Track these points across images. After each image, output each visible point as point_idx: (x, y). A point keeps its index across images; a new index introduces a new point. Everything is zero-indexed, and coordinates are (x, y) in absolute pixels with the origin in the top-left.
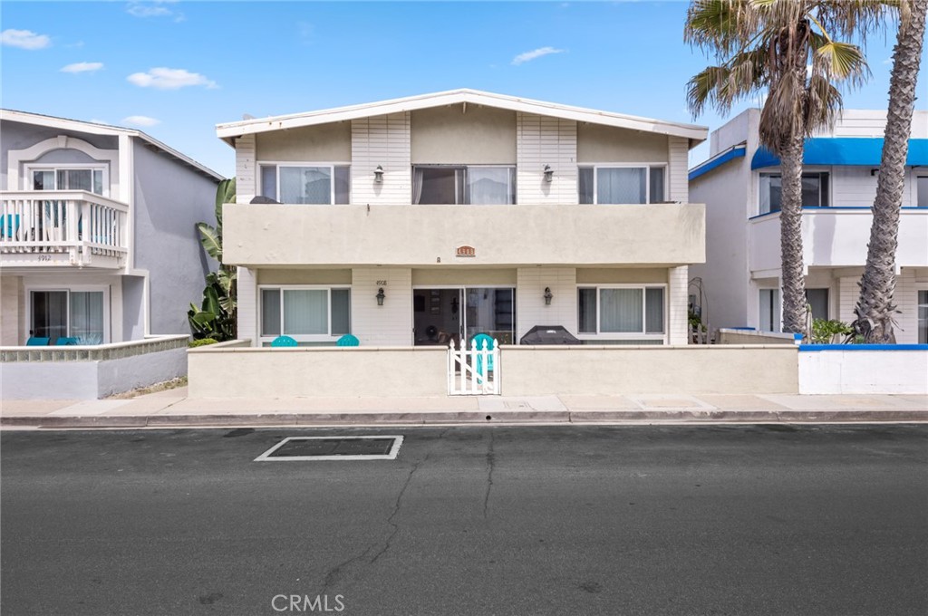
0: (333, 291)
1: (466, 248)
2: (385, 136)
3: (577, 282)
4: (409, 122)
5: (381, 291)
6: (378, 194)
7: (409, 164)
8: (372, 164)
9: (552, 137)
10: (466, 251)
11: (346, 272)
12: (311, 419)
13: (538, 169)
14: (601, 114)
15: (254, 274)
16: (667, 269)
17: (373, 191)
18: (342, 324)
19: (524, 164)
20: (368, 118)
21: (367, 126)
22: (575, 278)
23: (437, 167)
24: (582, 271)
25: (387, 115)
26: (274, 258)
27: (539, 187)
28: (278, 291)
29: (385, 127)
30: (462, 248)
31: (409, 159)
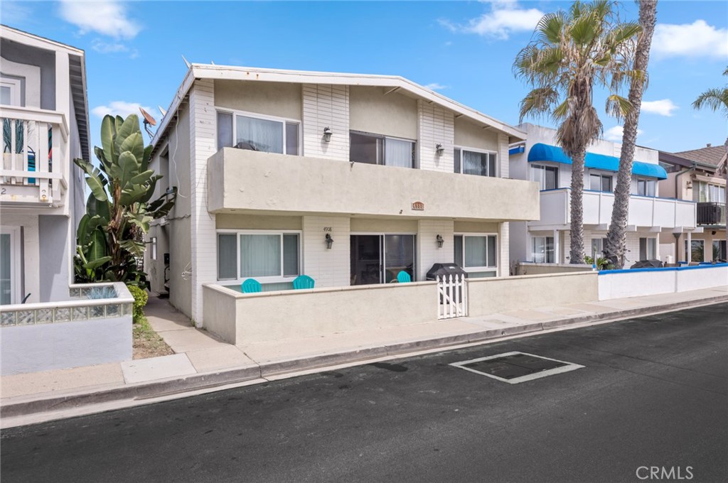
0: (285, 236)
1: (419, 203)
2: (330, 102)
3: (455, 231)
4: (348, 94)
5: (328, 236)
6: (325, 151)
7: (348, 129)
8: (319, 125)
9: (440, 124)
10: (418, 206)
11: (297, 219)
12: (397, 349)
13: (432, 146)
14: (477, 113)
15: (214, 219)
16: (498, 223)
17: (320, 149)
18: (293, 266)
19: (424, 141)
20: (317, 85)
21: (315, 91)
22: (453, 228)
23: (365, 134)
24: (459, 223)
25: (332, 85)
26: (274, 204)
27: (432, 159)
28: (235, 236)
29: (330, 94)
30: (416, 203)
31: (348, 125)
